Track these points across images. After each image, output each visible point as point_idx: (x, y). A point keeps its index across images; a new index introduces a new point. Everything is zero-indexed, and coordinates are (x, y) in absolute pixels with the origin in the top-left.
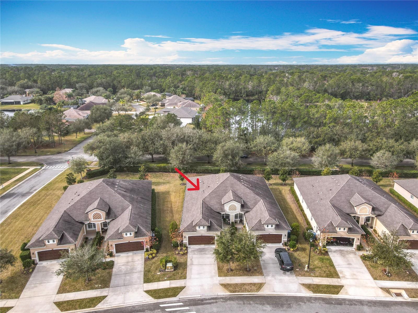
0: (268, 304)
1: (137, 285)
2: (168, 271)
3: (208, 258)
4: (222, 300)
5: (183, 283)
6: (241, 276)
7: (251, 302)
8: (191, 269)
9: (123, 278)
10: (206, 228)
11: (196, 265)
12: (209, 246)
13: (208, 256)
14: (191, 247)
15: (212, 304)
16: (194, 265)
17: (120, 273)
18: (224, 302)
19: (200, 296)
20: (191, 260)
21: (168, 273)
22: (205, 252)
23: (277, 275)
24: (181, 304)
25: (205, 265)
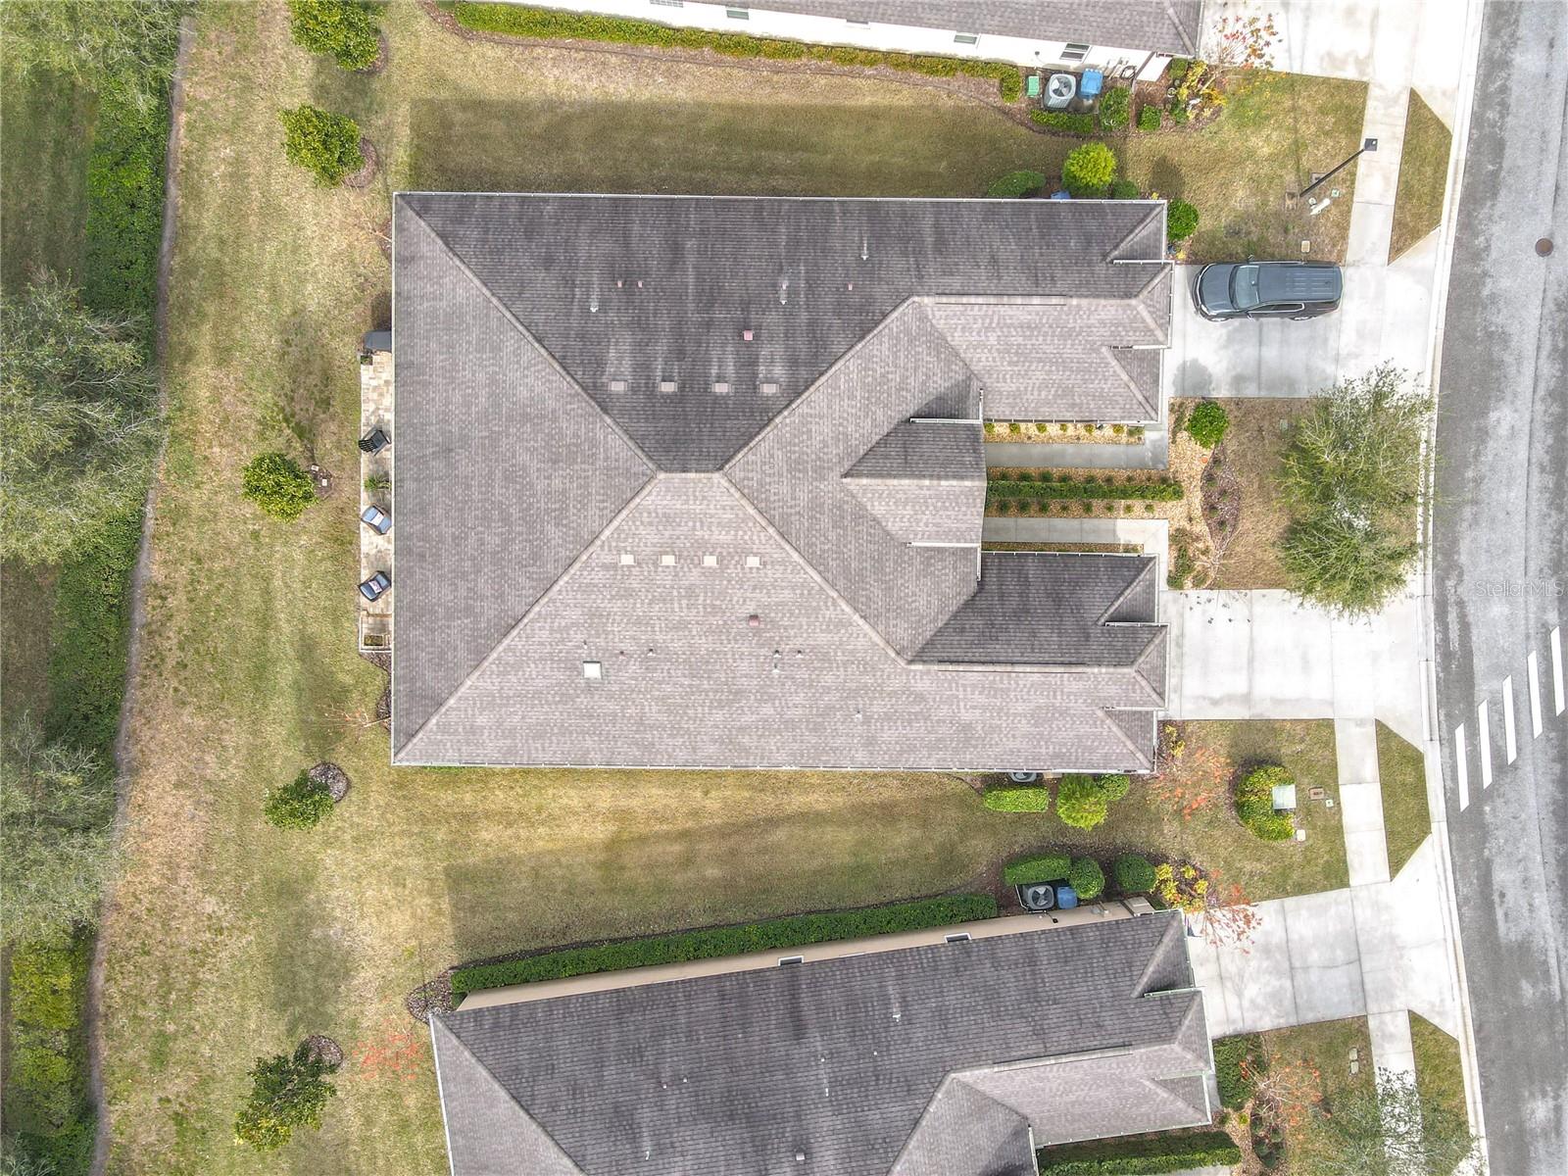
0: (1484, 413)
1: (1359, 911)
4: (1450, 583)
5: (1355, 731)
7: (1470, 474)
8: (1277, 702)
9: (1314, 975)
11: (1250, 680)
15: (1471, 619)
16: (1250, 687)
17: (1289, 995)
18: (1461, 575)
19: (1423, 664)
20: (1215, 702)
23: (1331, 343)
24: (1460, 732)
25: (1252, 641)
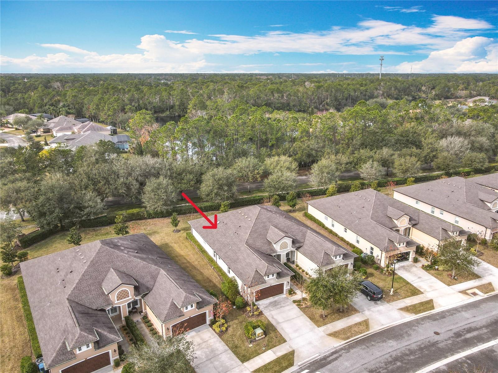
0: (389, 339)
1: (237, 368)
2: (260, 340)
3: (289, 310)
4: (343, 351)
5: (288, 347)
6: (339, 319)
7: (373, 343)
8: (282, 329)
9: (210, 365)
10: (275, 275)
11: (283, 322)
12: (278, 297)
13: (287, 308)
14: (260, 304)
15: (339, 359)
16: (281, 323)
17: (201, 361)
18: (348, 352)
19: (317, 355)
20: (273, 318)
21: (261, 341)
22: (281, 304)
23: (371, 307)
24: (307, 371)
25: (293, 319)
